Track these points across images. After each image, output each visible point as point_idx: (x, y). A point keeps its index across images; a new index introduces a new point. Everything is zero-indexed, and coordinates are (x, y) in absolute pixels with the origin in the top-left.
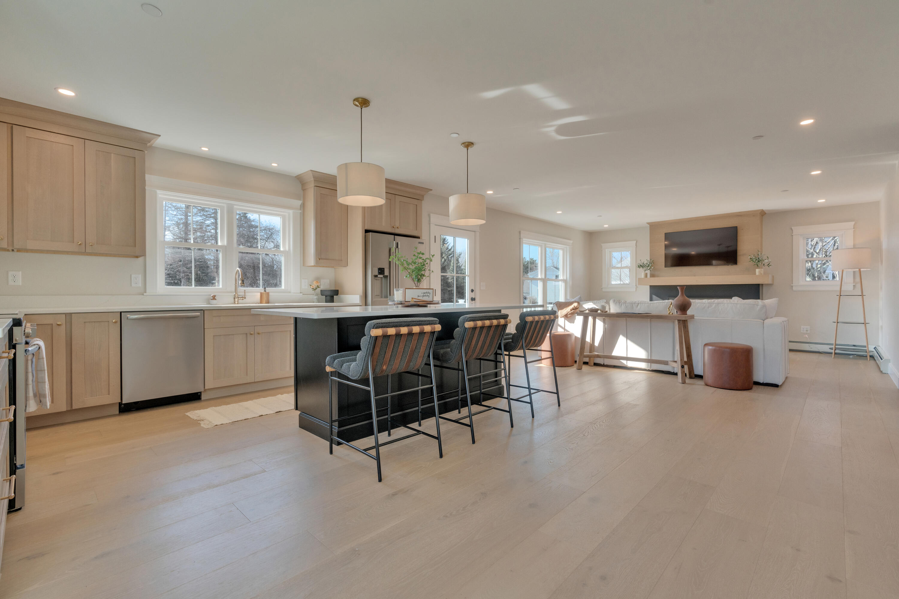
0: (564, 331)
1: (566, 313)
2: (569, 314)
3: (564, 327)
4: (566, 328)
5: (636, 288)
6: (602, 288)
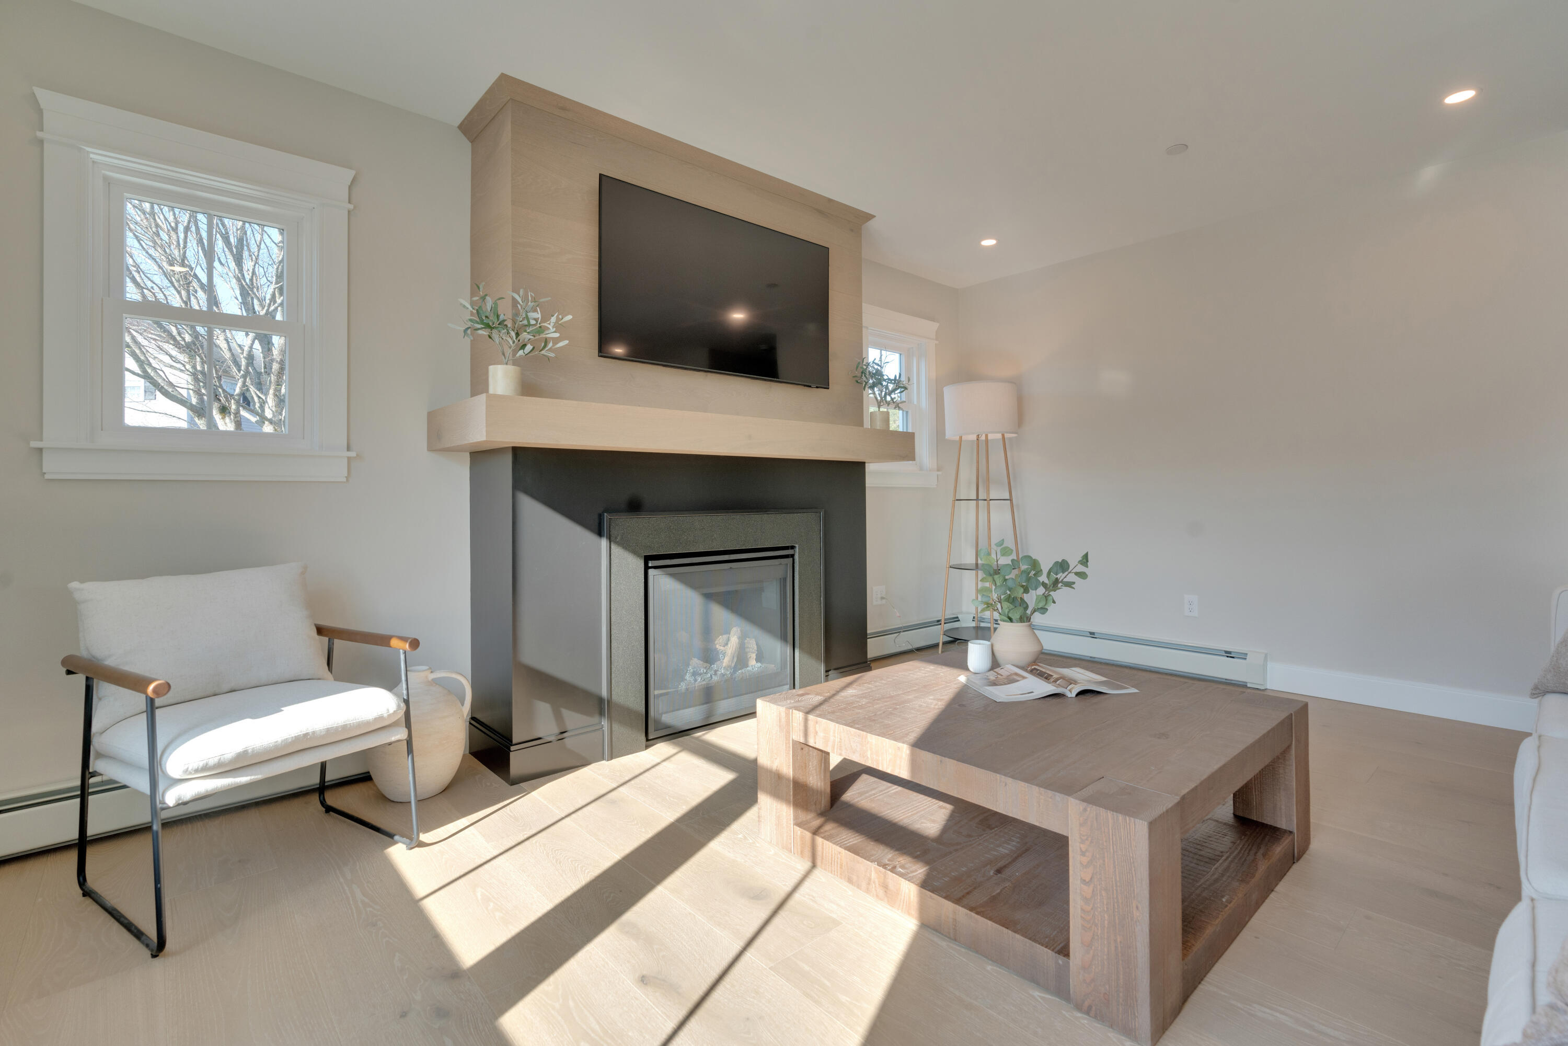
5: (349, 459)
6: (40, 450)
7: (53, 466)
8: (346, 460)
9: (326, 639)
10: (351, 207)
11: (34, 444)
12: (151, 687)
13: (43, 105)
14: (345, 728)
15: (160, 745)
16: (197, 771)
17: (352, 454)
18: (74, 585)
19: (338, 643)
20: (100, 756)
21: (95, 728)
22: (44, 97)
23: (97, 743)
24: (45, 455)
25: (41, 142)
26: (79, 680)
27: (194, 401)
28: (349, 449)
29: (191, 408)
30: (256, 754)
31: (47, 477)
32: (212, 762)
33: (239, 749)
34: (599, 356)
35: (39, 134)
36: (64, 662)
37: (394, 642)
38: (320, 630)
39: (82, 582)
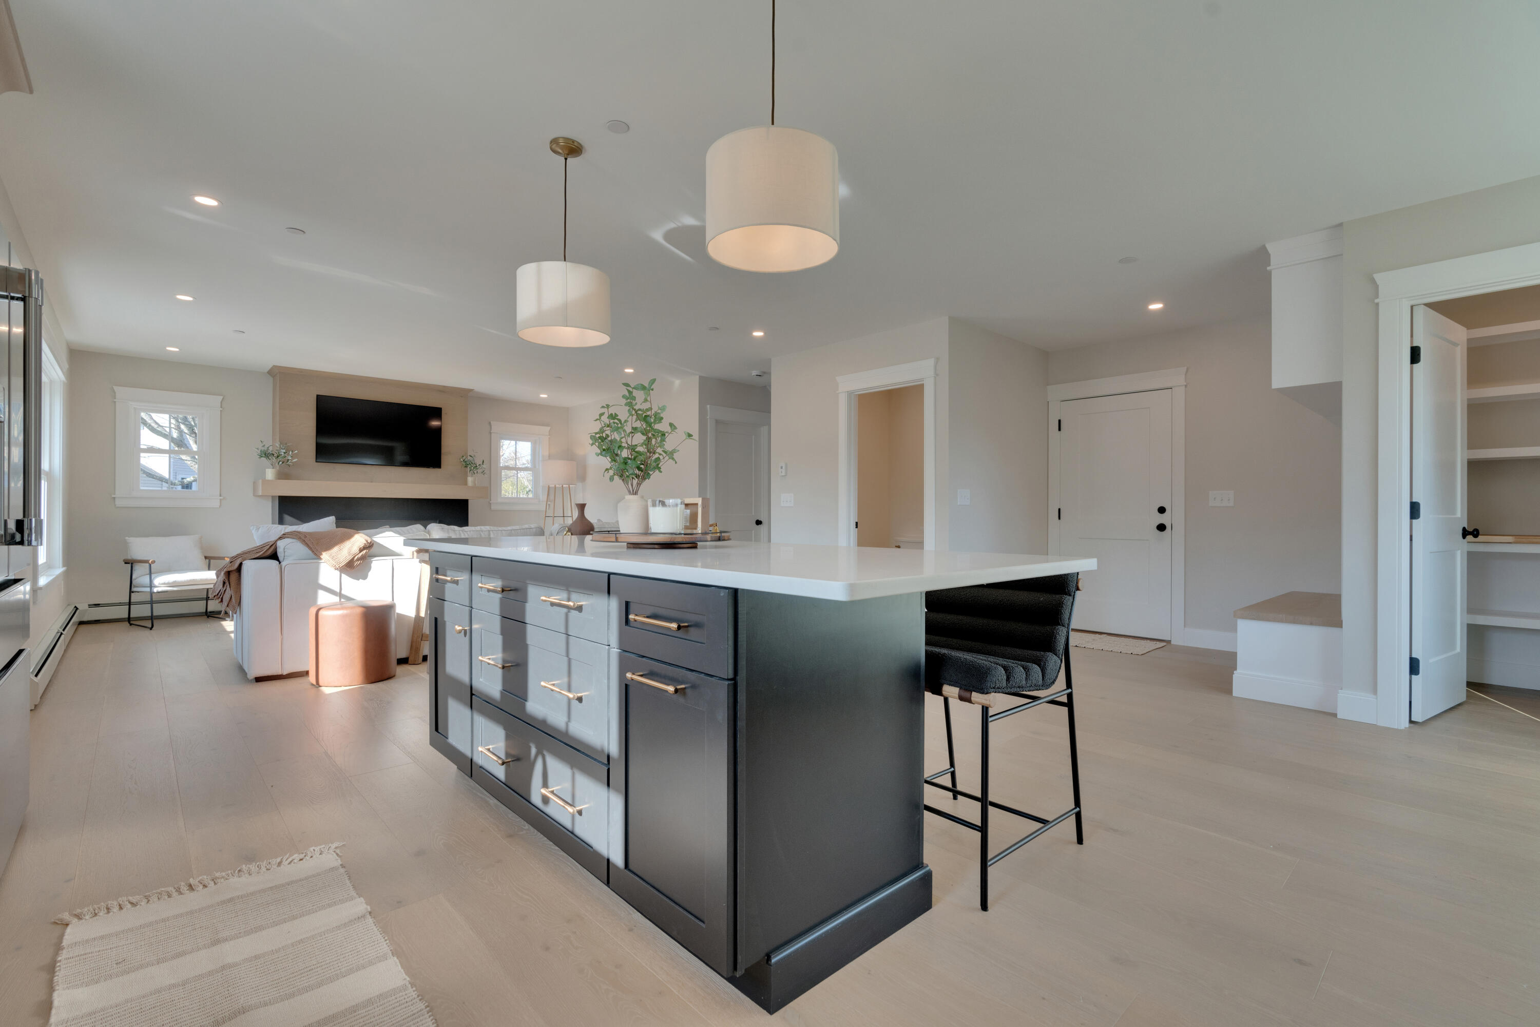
0: (340, 600)
1: (349, 558)
2: (358, 559)
3: (338, 590)
4: (343, 592)
5: (221, 500)
6: (114, 498)
7: (118, 503)
8: (219, 500)
9: (207, 560)
10: (222, 409)
11: (113, 496)
12: (150, 561)
13: (116, 391)
14: (206, 580)
15: (152, 578)
16: (162, 584)
17: (222, 498)
18: (127, 538)
19: (212, 561)
20: (135, 587)
21: (134, 577)
22: (115, 388)
23: (134, 582)
24: (116, 500)
25: (115, 402)
26: (129, 566)
27: (175, 434)
28: (220, 496)
29: (172, 440)
30: (179, 582)
31: (117, 506)
32: (167, 582)
33: (174, 580)
34: (316, 462)
35: (115, 400)
36: (124, 560)
37: (226, 559)
38: (206, 558)
39: (129, 537)
